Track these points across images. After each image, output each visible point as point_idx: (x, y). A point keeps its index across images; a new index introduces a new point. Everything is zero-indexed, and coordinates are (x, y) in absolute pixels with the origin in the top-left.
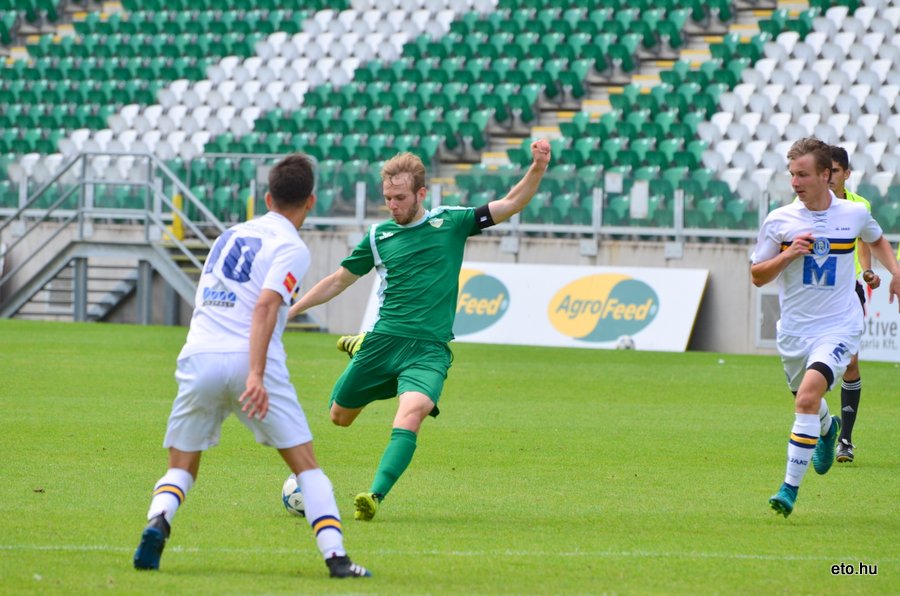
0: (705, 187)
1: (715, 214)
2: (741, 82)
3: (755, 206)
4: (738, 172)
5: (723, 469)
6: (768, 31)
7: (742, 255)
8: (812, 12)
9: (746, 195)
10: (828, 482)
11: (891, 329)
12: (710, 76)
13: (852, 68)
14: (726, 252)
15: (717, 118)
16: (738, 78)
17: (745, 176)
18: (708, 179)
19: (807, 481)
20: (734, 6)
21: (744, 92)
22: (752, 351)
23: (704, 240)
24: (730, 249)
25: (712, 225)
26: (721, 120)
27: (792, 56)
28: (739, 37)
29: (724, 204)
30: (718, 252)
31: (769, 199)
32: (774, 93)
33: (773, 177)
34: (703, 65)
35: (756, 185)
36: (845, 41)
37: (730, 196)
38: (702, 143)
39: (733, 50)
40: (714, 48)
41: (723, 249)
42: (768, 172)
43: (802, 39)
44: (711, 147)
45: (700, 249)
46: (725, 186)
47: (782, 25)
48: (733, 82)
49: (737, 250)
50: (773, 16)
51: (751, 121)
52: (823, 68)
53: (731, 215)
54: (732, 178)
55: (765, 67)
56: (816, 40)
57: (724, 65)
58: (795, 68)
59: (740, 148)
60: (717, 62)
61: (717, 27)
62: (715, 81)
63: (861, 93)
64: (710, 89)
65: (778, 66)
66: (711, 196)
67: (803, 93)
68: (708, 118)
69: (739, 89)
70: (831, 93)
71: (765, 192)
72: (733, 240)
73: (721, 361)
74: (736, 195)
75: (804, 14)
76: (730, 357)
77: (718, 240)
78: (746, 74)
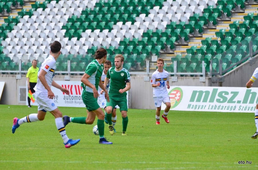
0: (3, 59)
1: (6, 66)
2: (13, 29)
3: (18, 64)
4: (13, 54)
5: (10, 137)
6: (20, 15)
7: (14, 78)
8: (33, 10)
9: (15, 61)
10: (39, 140)
11: (56, 97)
12: (5, 28)
13: (44, 25)
14: (10, 77)
15: (7, 39)
16: (12, 28)
17: (15, 56)
18: (5, 56)
19: (33, 140)
20: (11, 8)
21: (14, 32)
22: (18, 104)
23: (3, 73)
24: (11, 76)
25: (6, 69)
26: (8, 40)
27: (27, 22)
28: (12, 17)
29: (9, 63)
30: (8, 77)
31: (22, 62)
32: (22, 32)
33: (23, 56)
34: (2, 25)
35: (18, 58)
36: (42, 18)
37: (11, 61)
38: (2, 46)
39: (11, 20)
40: (5, 20)
41: (9, 76)
42: (21, 54)
43: (30, 17)
44: (5, 48)
45: (2, 76)
46: (9, 58)
47: (24, 13)
48: (11, 30)
49: (13, 76)
50: (22, 11)
51: (16, 40)
52: (36, 25)
53: (11, 67)
54: (11, 56)
55: (20, 25)
56: (34, 18)
57: (8, 25)
58: (28, 25)
59: (13, 48)
60: (6, 24)
61: (6, 14)
62: (6, 29)
63: (47, 32)
64: (5, 31)
65: (23, 25)
66: (5, 61)
67: (31, 32)
68: (4, 39)
69: (12, 31)
70: (38, 32)
71: (20, 60)
72: (12, 73)
73: (9, 107)
74: (12, 61)
75: (30, 10)
76: (11, 106)
77: (7, 73)
78: (14, 27)
